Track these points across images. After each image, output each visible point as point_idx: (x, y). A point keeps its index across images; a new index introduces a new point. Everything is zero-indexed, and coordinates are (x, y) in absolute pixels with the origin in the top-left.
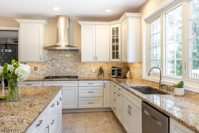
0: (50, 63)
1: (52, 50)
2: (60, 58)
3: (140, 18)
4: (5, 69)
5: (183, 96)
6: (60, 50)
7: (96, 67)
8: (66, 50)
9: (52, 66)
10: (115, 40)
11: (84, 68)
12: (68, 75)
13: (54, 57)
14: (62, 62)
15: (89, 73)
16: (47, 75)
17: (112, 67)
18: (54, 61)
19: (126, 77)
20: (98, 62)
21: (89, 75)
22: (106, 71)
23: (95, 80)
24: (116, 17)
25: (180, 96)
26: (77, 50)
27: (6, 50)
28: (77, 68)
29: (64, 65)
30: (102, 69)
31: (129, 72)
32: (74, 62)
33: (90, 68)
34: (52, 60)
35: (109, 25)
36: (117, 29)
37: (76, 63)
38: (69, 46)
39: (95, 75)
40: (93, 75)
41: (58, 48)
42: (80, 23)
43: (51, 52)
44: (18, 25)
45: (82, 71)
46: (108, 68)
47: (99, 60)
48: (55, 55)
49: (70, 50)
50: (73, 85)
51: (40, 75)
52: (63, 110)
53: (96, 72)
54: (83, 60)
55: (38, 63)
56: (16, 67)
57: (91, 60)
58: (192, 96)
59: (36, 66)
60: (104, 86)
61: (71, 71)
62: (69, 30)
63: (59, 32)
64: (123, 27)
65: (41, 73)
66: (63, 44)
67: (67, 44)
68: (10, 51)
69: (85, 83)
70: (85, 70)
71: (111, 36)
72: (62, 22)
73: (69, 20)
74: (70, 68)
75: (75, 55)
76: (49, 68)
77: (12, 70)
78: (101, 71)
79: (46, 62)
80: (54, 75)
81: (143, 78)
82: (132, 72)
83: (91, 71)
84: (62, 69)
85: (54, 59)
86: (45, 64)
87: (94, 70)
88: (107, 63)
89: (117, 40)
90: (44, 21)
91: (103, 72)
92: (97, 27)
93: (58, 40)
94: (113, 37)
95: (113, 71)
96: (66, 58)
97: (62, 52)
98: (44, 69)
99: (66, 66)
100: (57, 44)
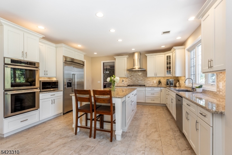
0: (130, 78)
1: (131, 71)
2: (135, 75)
3: (185, 48)
4: (111, 79)
5: (201, 93)
6: (135, 71)
7: (157, 80)
8: (139, 71)
9: (131, 79)
10: (169, 63)
11: (149, 81)
12: (140, 84)
13: (132, 75)
14: (137, 77)
15: (152, 83)
16: (129, 84)
17: (167, 80)
18: (132, 77)
19: (176, 86)
20: (158, 77)
21: (152, 84)
22: (163, 82)
23: (155, 87)
24: (169, 49)
25: (199, 93)
26: (145, 70)
27: (106, 72)
28: (145, 80)
29: (138, 79)
30: (160, 81)
31: (178, 83)
32: (143, 77)
33: (153, 80)
34: (131, 76)
35: (165, 54)
36: (170, 56)
37: (144, 78)
38: (140, 68)
39: (156, 85)
40: (154, 84)
41: (134, 70)
42: (146, 55)
43: (130, 72)
44: (115, 59)
45: (148, 82)
46: (165, 80)
47: (158, 75)
48: (133, 73)
49: (141, 70)
50: (142, 89)
51: (125, 84)
52: (137, 102)
53: (156, 83)
54: (148, 76)
55: (124, 78)
56: (114, 78)
57: (153, 75)
58: (207, 93)
59: (123, 79)
60: (161, 91)
61: (142, 82)
62: (140, 59)
63: (135, 61)
64: (173, 55)
65: (126, 83)
66: (137, 67)
67: (139, 67)
68: (108, 72)
69: (149, 89)
70: (149, 82)
71: (166, 60)
72: (136, 56)
73: (140, 54)
74: (141, 80)
75: (144, 73)
76: (129, 81)
77: (113, 79)
78: (160, 82)
79: (128, 77)
80: (132, 84)
81: (186, 86)
82: (180, 82)
83: (153, 82)
84: (136, 81)
85: (132, 76)
86: (127, 79)
87: (155, 82)
88: (164, 77)
89: (170, 63)
90: (127, 56)
91: (161, 83)
92: (157, 56)
93: (134, 65)
94: (167, 61)
95: (167, 82)
96: (139, 75)
97: (136, 71)
98: (127, 81)
99: (139, 79)
100: (134, 68)
